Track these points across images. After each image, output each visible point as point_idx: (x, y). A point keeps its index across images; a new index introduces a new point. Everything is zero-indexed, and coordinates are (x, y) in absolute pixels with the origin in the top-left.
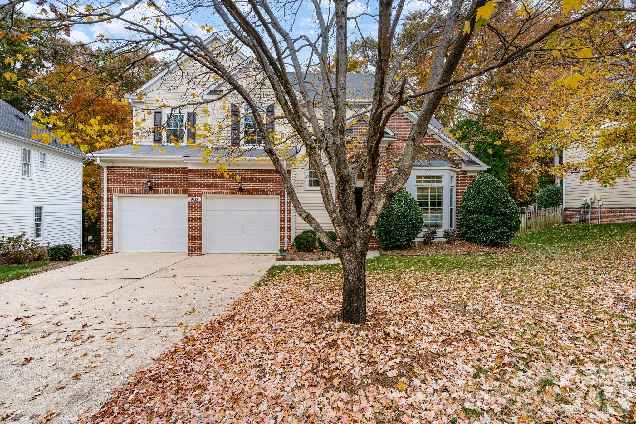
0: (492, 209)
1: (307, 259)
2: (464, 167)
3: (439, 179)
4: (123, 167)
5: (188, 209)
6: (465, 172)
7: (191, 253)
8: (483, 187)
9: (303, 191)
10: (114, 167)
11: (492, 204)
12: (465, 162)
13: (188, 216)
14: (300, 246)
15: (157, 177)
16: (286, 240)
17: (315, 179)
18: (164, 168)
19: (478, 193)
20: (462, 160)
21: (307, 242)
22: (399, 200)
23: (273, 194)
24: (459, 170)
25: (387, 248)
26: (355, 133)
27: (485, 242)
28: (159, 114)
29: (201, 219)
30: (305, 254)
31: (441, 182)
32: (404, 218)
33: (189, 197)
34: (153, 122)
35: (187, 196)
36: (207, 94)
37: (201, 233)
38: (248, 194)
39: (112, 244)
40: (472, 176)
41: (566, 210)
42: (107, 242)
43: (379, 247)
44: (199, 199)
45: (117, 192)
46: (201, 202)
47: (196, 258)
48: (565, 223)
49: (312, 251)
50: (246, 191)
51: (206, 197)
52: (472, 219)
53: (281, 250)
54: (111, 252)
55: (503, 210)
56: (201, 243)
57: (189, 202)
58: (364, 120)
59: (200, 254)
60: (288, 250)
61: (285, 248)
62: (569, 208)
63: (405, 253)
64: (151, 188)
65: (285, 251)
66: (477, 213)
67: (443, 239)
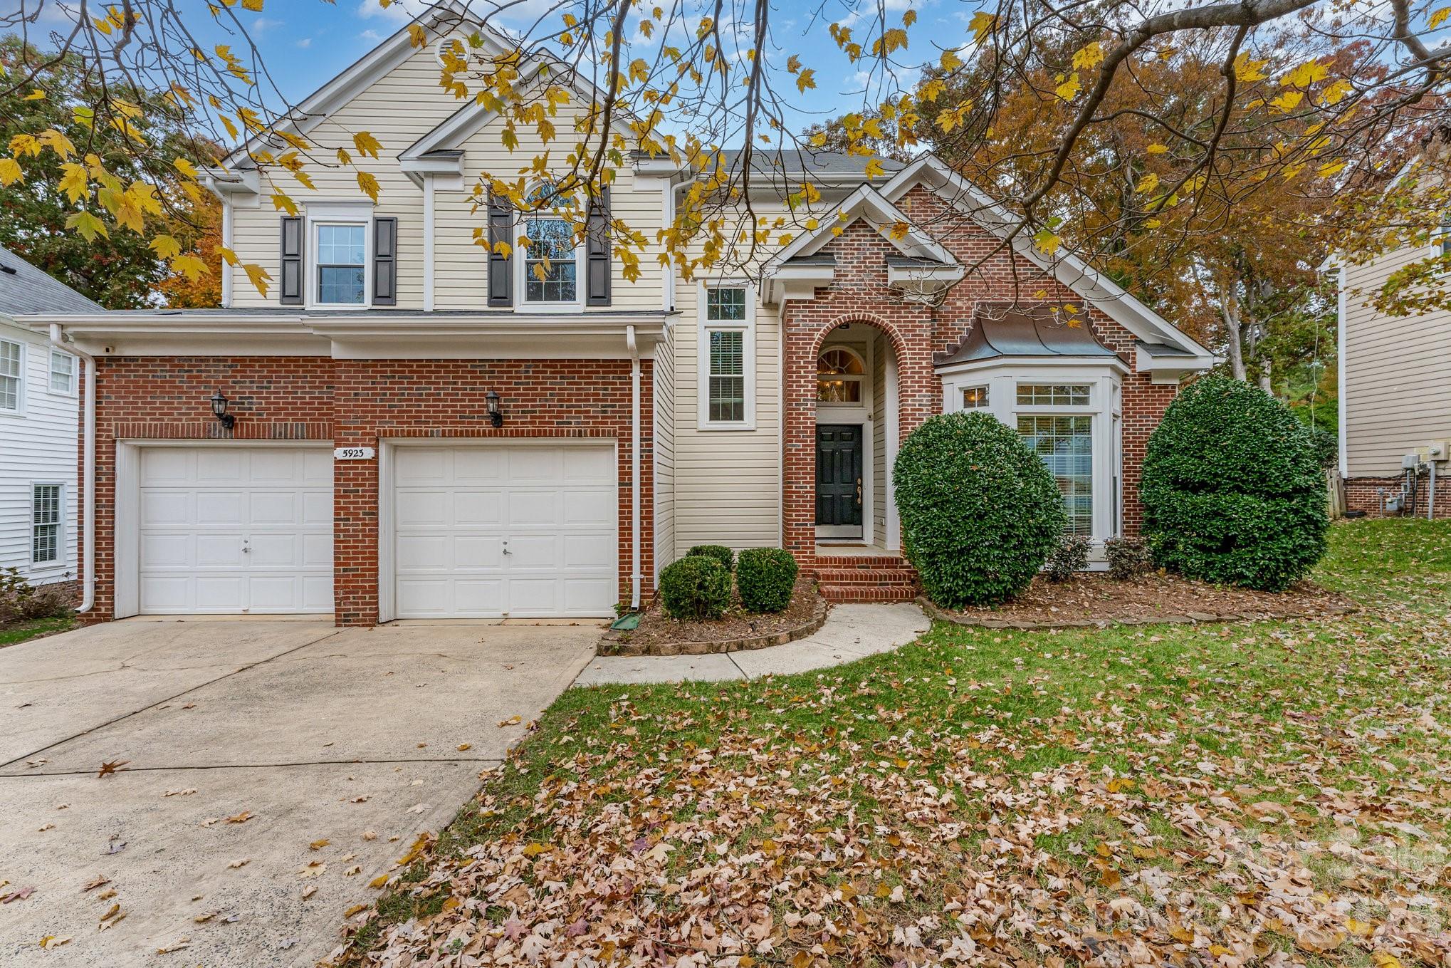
0: (1263, 478)
1: (702, 645)
2: (1144, 361)
3: (1081, 393)
4: (145, 359)
5: (332, 483)
6: (1146, 376)
7: (343, 619)
8: (1227, 412)
9: (694, 432)
10: (118, 359)
11: (1265, 462)
12: (1148, 347)
13: (332, 506)
14: (677, 600)
15: (248, 388)
16: (636, 576)
17: (727, 400)
18: (270, 359)
19: (1214, 431)
20: (1140, 342)
21: (701, 586)
22: (989, 450)
23: (595, 434)
24: (1129, 371)
25: (953, 600)
26: (840, 263)
27: (1241, 576)
28: (295, 224)
29: (374, 513)
30: (696, 627)
31: (1084, 401)
32: (1010, 508)
33: (337, 445)
34: (278, 247)
35: (331, 444)
36: (419, 158)
37: (375, 557)
38: (518, 434)
39: (111, 591)
40: (1166, 386)
41: (1347, 482)
42: (97, 586)
43: (919, 593)
44: (368, 453)
45: (126, 433)
46: (375, 460)
47: (356, 635)
48: (1349, 516)
49: (718, 618)
50: (512, 427)
51: (396, 448)
52: (1195, 506)
53: (624, 610)
54: (108, 617)
55: (1299, 480)
56: (375, 589)
57: (338, 462)
58: (867, 226)
59: (373, 620)
60: (642, 609)
61: (635, 604)
62: (1360, 479)
63: (1012, 616)
64: (229, 422)
65: (635, 612)
66: (1213, 490)
67: (1106, 567)
